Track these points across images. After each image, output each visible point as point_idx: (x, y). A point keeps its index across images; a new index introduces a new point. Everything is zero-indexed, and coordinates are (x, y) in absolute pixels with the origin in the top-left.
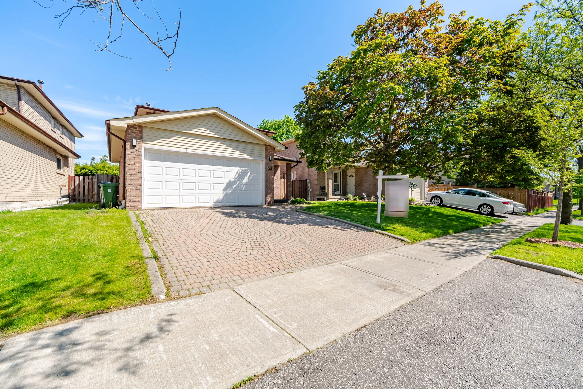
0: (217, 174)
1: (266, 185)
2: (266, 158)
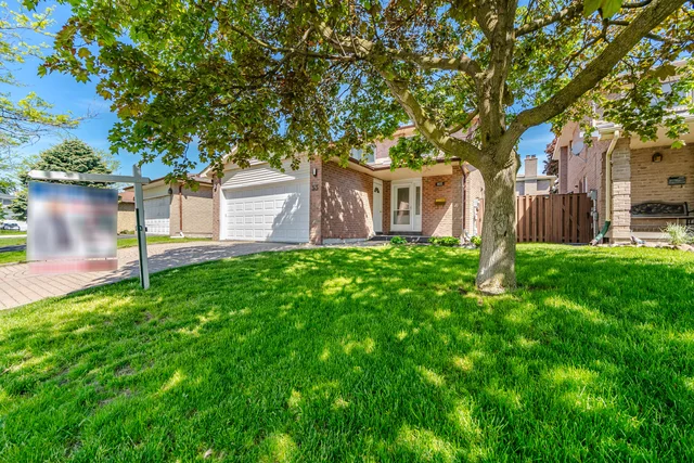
1: (310, 213)
2: (310, 174)
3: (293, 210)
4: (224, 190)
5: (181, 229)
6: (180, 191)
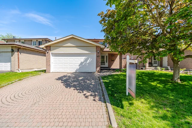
0: (76, 60)
1: (96, 64)
2: (96, 52)
3: (88, 62)
4: (52, 53)
5: (19, 68)
6: (18, 51)
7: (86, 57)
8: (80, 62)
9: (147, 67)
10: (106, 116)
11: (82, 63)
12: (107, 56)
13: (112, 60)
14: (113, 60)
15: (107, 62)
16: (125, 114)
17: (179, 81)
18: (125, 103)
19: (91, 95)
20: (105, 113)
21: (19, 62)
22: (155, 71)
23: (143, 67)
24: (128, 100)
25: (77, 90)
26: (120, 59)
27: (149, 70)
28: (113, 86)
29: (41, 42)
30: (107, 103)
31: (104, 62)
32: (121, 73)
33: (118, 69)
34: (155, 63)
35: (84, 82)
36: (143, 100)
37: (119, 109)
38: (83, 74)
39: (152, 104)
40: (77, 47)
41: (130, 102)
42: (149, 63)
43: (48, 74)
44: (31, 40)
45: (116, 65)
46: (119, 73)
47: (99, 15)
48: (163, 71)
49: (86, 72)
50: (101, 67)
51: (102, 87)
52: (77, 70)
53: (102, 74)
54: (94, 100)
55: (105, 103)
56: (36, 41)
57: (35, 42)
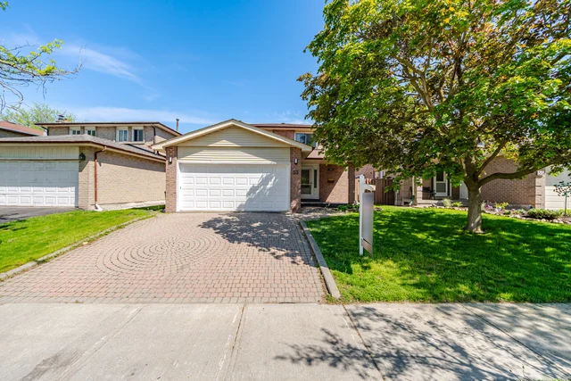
0: (240, 181)
1: (291, 190)
2: (291, 161)
3: (268, 186)
4: (180, 164)
5: (96, 200)
6: (96, 158)
7: (265, 175)
8: (249, 187)
9: (419, 200)
10: (320, 285)
11: (253, 189)
12: (315, 171)
13: (329, 182)
14: (333, 182)
15: (315, 187)
16: (354, 281)
17: (479, 231)
18: (356, 267)
19: (287, 255)
20: (318, 281)
21: (96, 186)
22: (438, 210)
23: (408, 201)
24: (360, 261)
25: (257, 246)
26: (349, 177)
27: (422, 206)
28: (333, 239)
29: (141, 131)
30: (322, 267)
31: (309, 187)
32: (352, 213)
33: (345, 205)
34: (441, 189)
35: (267, 232)
36: (390, 263)
37: (344, 275)
38: (259, 216)
39: (406, 268)
40: (242, 148)
41: (365, 265)
42: (425, 190)
43: (171, 215)
44: (112, 127)
45: (339, 194)
46: (347, 214)
47: (300, 80)
48: (456, 208)
49: (266, 212)
50: (302, 200)
51: (308, 242)
52: (241, 206)
53: (306, 216)
54: (294, 262)
55: (318, 266)
56: (126, 129)
57: (126, 132)
